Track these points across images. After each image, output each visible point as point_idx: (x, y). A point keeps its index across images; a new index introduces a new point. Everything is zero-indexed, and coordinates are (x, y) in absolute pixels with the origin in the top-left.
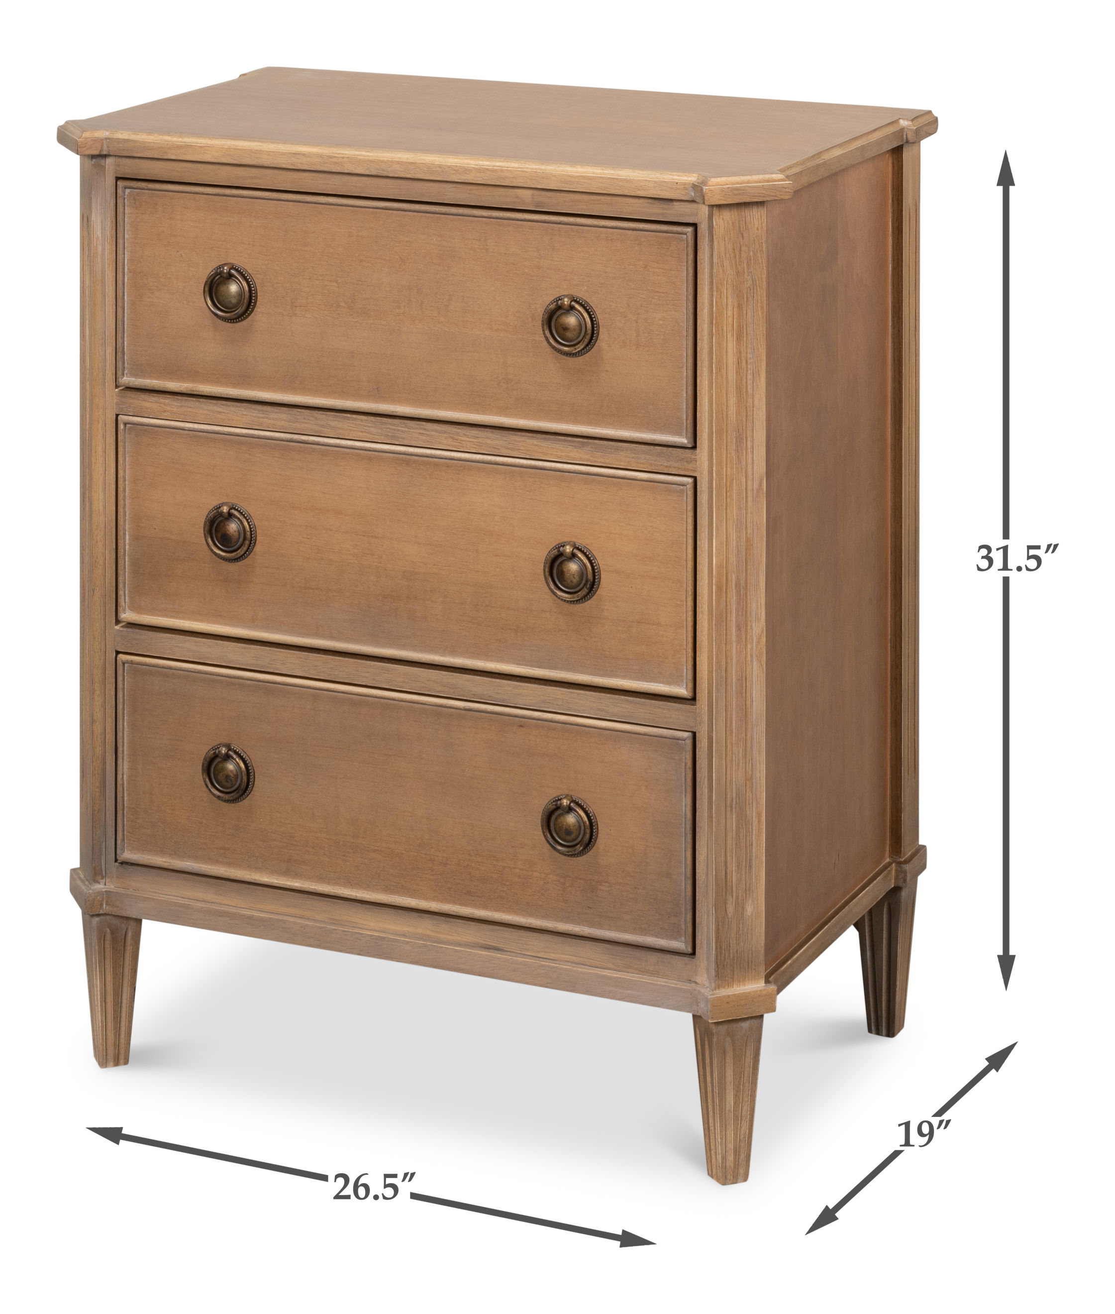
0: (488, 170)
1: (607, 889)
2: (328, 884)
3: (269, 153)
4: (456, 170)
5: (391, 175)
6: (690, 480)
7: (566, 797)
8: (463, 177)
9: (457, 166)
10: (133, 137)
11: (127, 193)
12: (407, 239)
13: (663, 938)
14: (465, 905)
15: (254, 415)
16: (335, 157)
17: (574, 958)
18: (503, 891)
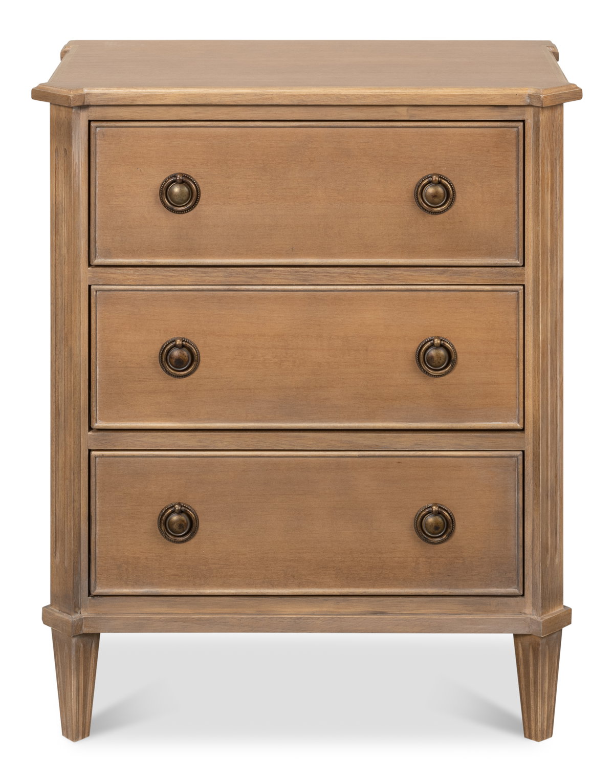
0: (381, 95)
1: (461, 561)
2: (255, 588)
3: (215, 95)
4: (357, 97)
5: (309, 104)
6: (522, 287)
7: (435, 504)
8: (362, 102)
9: (358, 94)
10: (107, 91)
11: (97, 131)
12: (314, 146)
13: (501, 588)
14: (358, 587)
15: (199, 275)
16: (266, 94)
17: (438, 610)
18: (386, 574)
